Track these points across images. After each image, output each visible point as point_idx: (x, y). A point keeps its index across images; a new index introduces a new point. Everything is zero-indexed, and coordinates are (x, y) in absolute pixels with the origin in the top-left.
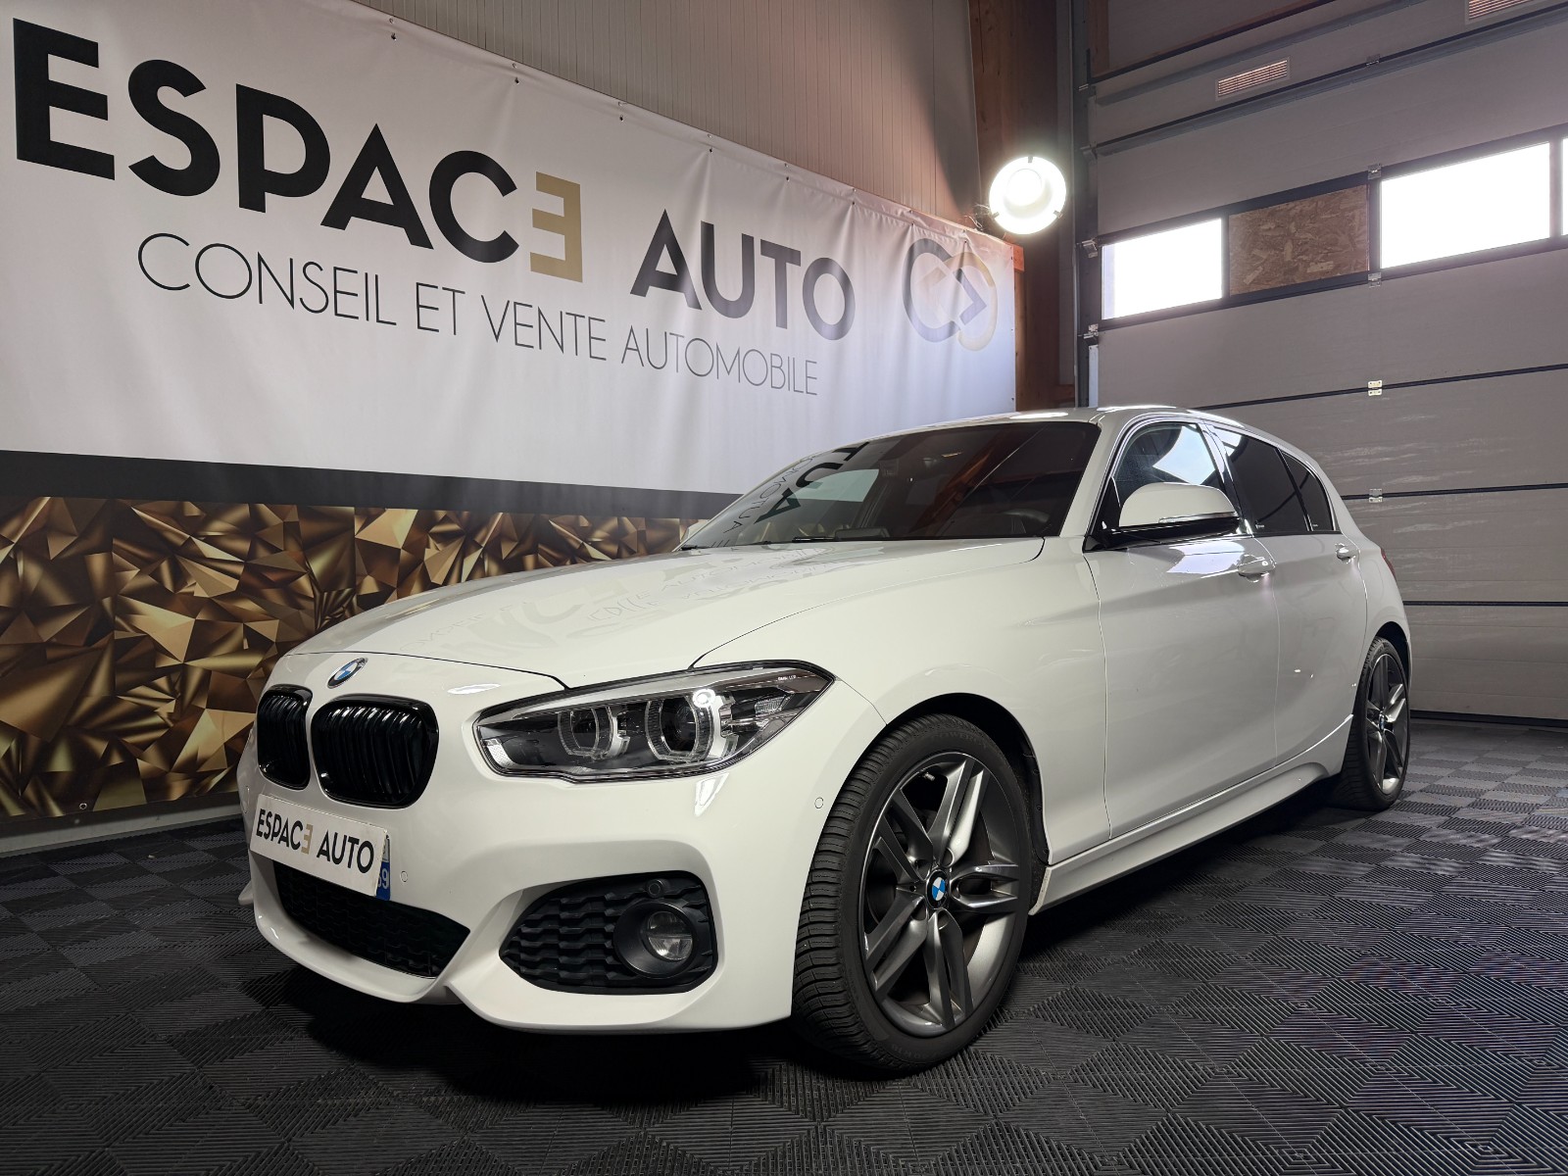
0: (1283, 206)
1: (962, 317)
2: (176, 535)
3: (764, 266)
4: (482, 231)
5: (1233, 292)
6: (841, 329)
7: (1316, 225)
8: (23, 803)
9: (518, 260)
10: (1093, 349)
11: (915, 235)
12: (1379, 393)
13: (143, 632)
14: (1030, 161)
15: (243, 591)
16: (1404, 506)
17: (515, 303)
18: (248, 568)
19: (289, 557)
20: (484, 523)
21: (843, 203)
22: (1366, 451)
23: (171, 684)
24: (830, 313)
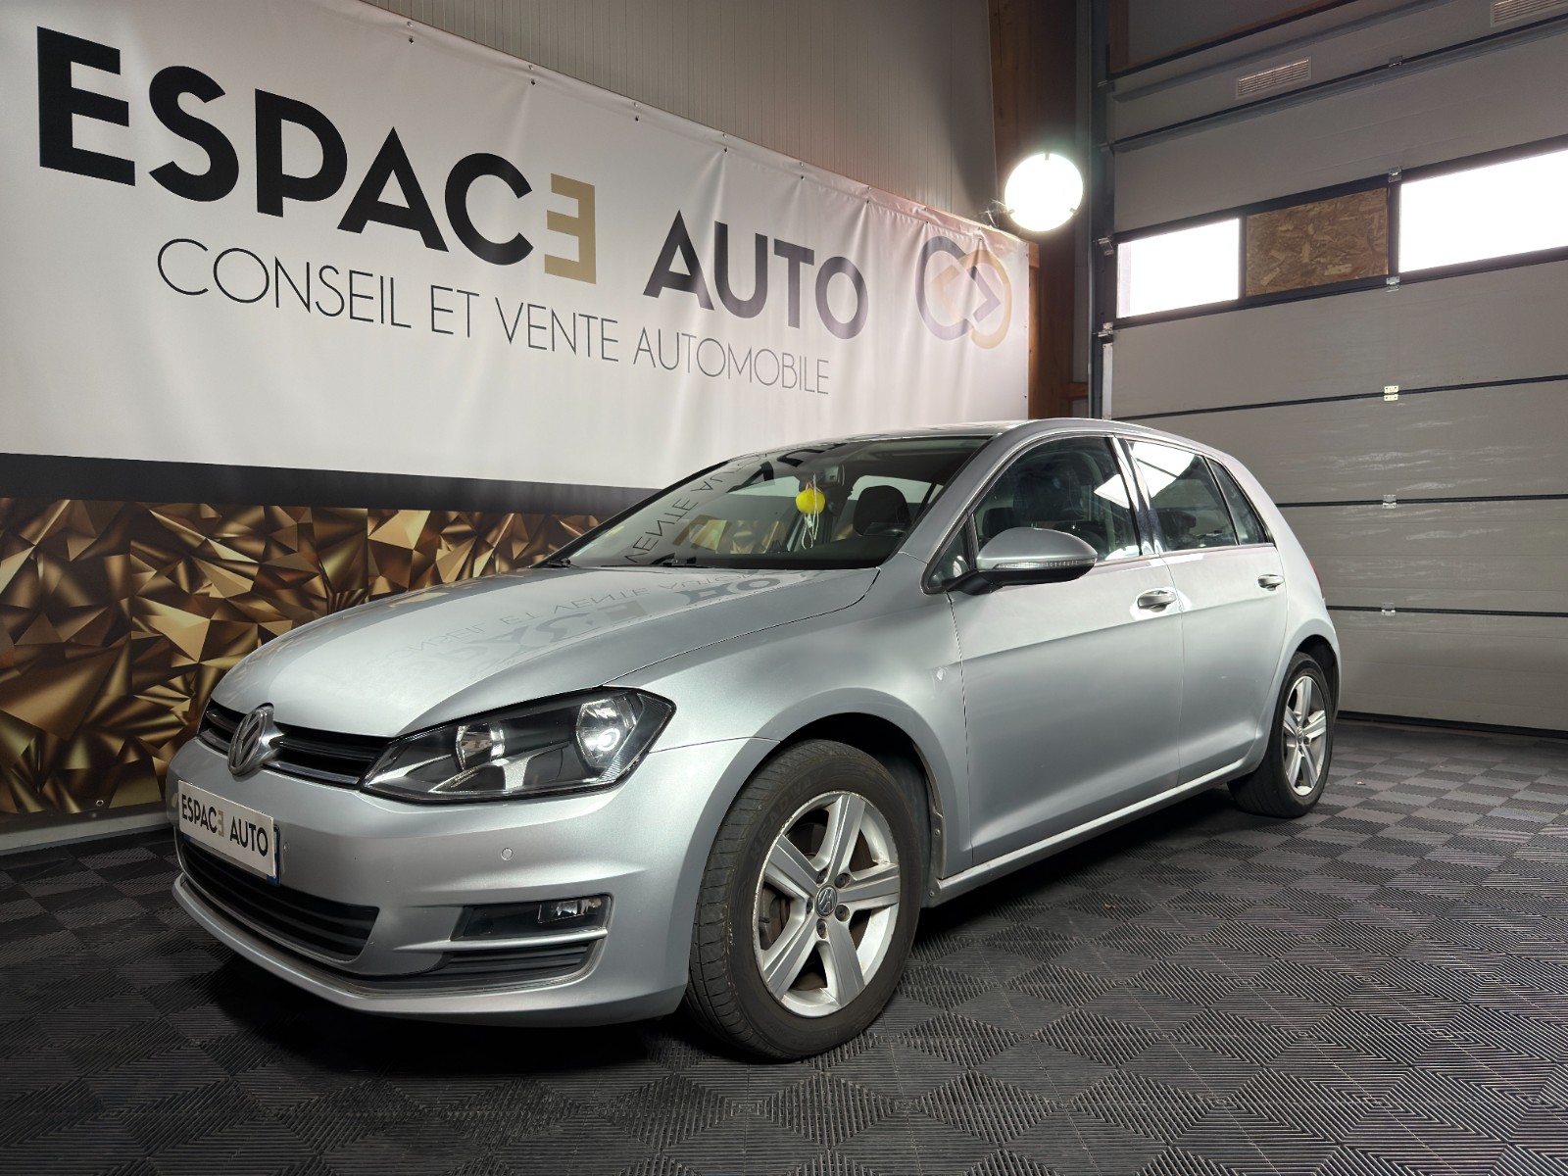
0: (1301, 207)
1: (975, 314)
2: (192, 536)
3: (778, 265)
4: (497, 233)
5: (1249, 293)
6: (854, 328)
7: (1335, 227)
8: (41, 799)
9: (533, 261)
10: (1108, 348)
11: (929, 233)
12: (1395, 398)
13: (158, 632)
14: (1047, 158)
15: (258, 592)
16: (1417, 513)
17: (529, 305)
18: (263, 569)
19: (302, 558)
20: (496, 523)
21: (857, 201)
22: (1379, 457)
23: (186, 683)
24: (843, 314)
